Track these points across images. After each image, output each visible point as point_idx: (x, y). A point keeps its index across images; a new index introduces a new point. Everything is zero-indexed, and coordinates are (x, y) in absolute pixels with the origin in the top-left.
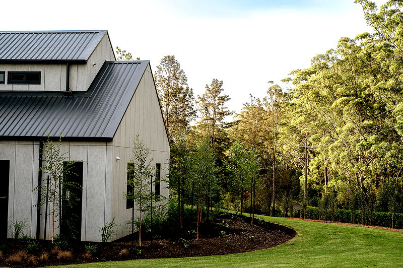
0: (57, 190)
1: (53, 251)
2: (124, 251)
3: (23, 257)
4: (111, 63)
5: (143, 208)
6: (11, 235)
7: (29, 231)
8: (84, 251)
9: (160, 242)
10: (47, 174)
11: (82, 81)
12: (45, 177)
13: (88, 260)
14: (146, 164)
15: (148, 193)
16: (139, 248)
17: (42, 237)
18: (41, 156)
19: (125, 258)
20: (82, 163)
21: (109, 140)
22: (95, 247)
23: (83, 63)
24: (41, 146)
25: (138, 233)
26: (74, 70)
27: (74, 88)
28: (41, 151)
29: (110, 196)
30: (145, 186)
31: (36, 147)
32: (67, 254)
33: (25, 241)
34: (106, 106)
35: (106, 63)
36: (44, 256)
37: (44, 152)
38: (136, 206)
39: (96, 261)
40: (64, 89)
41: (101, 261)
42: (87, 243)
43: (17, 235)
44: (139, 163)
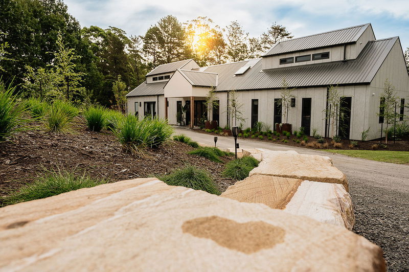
0: (336, 111)
1: (332, 143)
2: (375, 145)
3: (315, 145)
4: (372, 42)
5: (389, 121)
6: (311, 135)
7: (321, 133)
8: (350, 144)
9: (400, 142)
10: (331, 103)
11: (353, 53)
12: (329, 105)
13: (352, 149)
14: (392, 96)
15: (393, 113)
16: (385, 144)
17: (327, 136)
18: (328, 94)
19: (374, 149)
20: (351, 97)
21: (368, 84)
22: (357, 142)
23: (354, 43)
24: (328, 89)
25: (385, 137)
26: (349, 48)
27: (348, 58)
28: (328, 92)
29: (367, 116)
30: (391, 109)
31: (326, 90)
32: (340, 144)
33: (317, 138)
34: (367, 66)
35: (369, 42)
36: (326, 144)
37: (329, 93)
38: (385, 121)
39: (357, 149)
40: (342, 59)
41: (359, 149)
42: (352, 140)
43: (314, 134)
44: (387, 95)
